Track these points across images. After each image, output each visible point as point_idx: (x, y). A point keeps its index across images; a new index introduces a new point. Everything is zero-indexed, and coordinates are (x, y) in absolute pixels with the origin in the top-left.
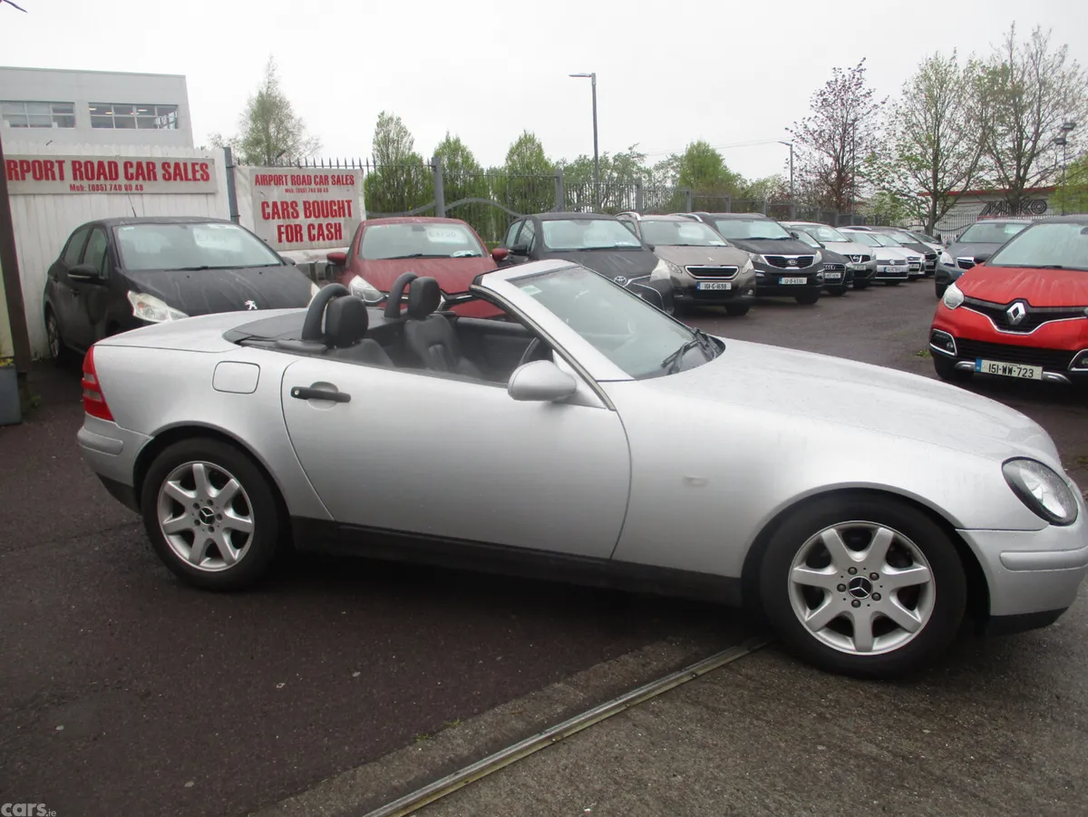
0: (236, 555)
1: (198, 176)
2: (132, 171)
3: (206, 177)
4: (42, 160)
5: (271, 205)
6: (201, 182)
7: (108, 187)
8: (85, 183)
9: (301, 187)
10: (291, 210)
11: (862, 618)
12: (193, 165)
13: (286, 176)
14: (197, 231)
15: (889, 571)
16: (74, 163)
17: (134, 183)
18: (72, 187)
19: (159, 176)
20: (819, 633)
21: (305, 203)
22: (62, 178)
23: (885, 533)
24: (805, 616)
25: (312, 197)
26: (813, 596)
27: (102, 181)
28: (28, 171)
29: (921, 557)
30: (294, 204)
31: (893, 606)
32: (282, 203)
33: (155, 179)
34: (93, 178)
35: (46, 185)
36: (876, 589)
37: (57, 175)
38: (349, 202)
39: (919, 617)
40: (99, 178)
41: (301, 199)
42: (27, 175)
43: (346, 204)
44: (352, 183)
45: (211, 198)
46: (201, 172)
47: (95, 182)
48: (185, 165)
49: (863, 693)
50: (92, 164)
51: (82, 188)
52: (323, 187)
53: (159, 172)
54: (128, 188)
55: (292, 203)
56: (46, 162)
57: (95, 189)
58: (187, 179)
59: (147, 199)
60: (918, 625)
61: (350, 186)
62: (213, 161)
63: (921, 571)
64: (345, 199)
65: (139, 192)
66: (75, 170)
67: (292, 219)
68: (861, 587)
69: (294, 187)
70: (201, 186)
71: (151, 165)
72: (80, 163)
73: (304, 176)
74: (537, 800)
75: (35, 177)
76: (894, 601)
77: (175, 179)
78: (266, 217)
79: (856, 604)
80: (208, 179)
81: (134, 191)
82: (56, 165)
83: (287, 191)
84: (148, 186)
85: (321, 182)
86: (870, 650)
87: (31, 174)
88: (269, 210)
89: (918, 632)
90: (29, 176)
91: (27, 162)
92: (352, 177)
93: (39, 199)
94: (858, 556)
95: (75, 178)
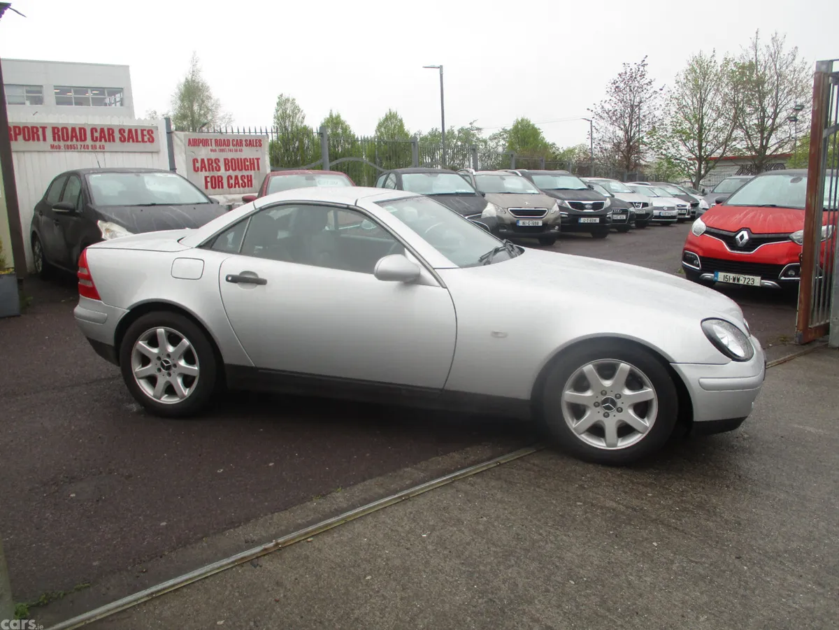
0: (187, 392)
1: (146, 139)
2: (97, 135)
3: (152, 140)
4: (30, 126)
5: (200, 161)
6: (148, 143)
7: (79, 147)
8: (62, 143)
9: (222, 148)
10: (214, 165)
11: (610, 425)
12: (142, 131)
13: (211, 140)
14: (147, 178)
15: (627, 392)
16: (54, 129)
17: (98, 144)
18: (52, 147)
19: (117, 139)
20: (583, 436)
21: (225, 160)
22: (44, 139)
23: (625, 367)
24: (573, 424)
25: (230, 156)
26: (578, 411)
27: (74, 142)
28: (19, 134)
29: (648, 383)
30: (217, 161)
31: (630, 416)
32: (208, 160)
33: (114, 141)
34: (67, 140)
35: (32, 145)
36: (619, 404)
37: (41, 138)
38: (258, 159)
39: (648, 423)
40: (72, 140)
41: (222, 156)
42: (18, 136)
43: (256, 161)
44: (260, 145)
45: (155, 156)
46: (148, 136)
47: (69, 143)
48: (136, 131)
49: (610, 473)
50: (67, 129)
51: (59, 147)
52: (238, 148)
53: (117, 135)
54: (94, 147)
55: (215, 160)
56: (33, 128)
57: (69, 148)
58: (137, 141)
59: (107, 155)
60: (646, 428)
61: (258, 148)
62: (157, 128)
63: (649, 392)
64: (255, 157)
65: (102, 150)
66: (54, 133)
67: (215, 172)
68: (609, 404)
69: (217, 148)
70: (148, 146)
71: (111, 131)
72: (58, 129)
73: (224, 140)
74: (392, 530)
75: (25, 139)
76: (631, 412)
77: (129, 141)
78: (196, 170)
79: (606, 415)
80: (153, 141)
81: (98, 150)
82: (40, 130)
83: (212, 150)
84: (108, 145)
85: (237, 144)
86: (616, 446)
87: (22, 136)
88: (199, 165)
89: (647, 433)
90: (20, 138)
91: (19, 128)
92: (260, 141)
93: (27, 155)
94: (607, 383)
95: (54, 140)
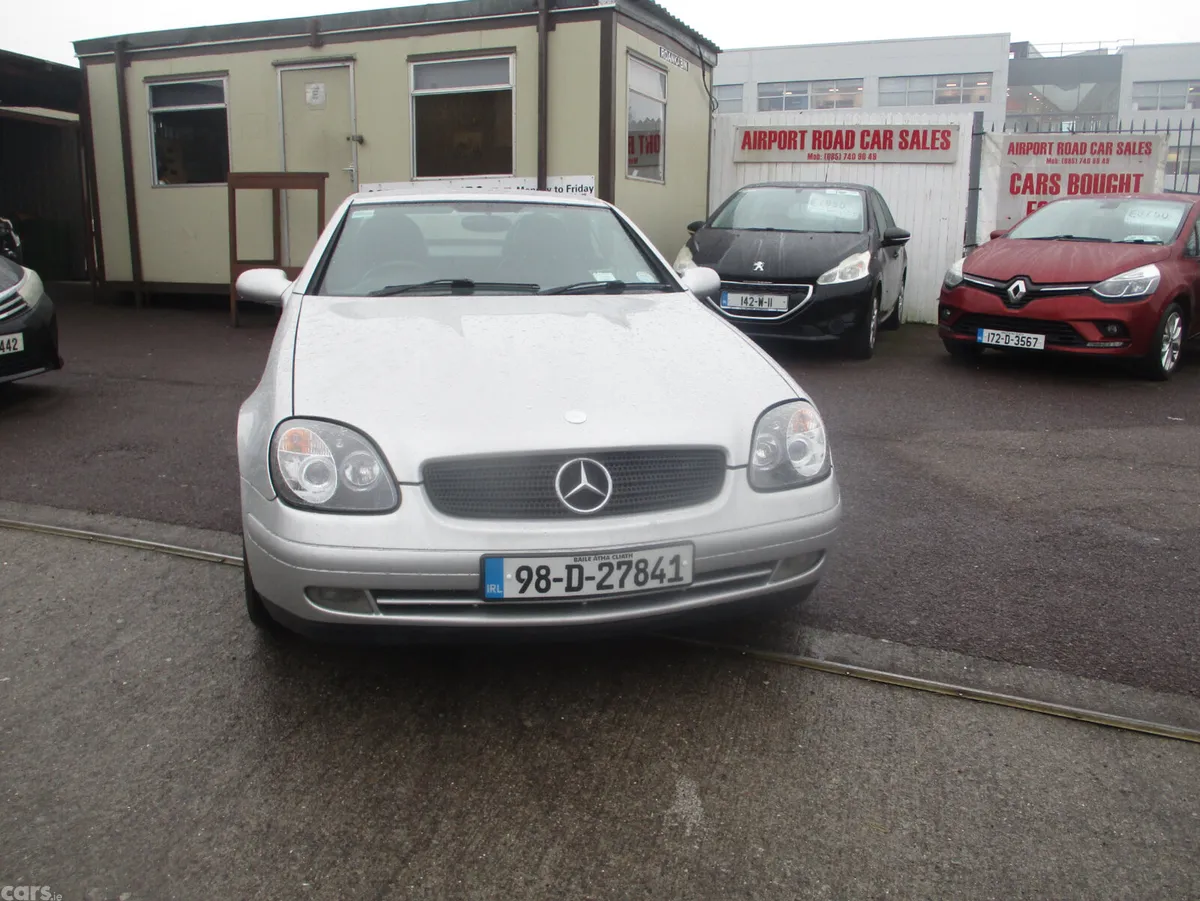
1: (938, 144)
2: (868, 139)
3: (946, 146)
4: (787, 130)
5: (1024, 177)
6: (940, 151)
7: (843, 156)
8: (822, 152)
9: (1071, 156)
10: (1049, 184)
12: (934, 132)
13: (1051, 144)
14: (814, 195)
16: (815, 132)
17: (868, 152)
18: (810, 156)
19: (896, 144)
21: (1071, 176)
22: (802, 147)
25: (1081, 169)
27: (838, 151)
28: (775, 140)
30: (1056, 177)
32: (1039, 176)
33: (891, 147)
34: (829, 148)
35: (789, 154)
38: (1138, 177)
40: (835, 148)
41: (1065, 171)
42: (773, 144)
43: (1133, 179)
44: (1149, 152)
45: (948, 169)
46: (941, 140)
47: (831, 151)
48: (925, 132)
50: (831, 133)
51: (817, 157)
52: (1102, 157)
53: (896, 140)
54: (862, 156)
55: (1053, 176)
56: (791, 132)
57: (831, 158)
58: (925, 148)
59: (879, 167)
61: (1144, 157)
62: (958, 128)
64: (1132, 173)
65: (872, 161)
66: (814, 139)
67: (1049, 195)
69: (1060, 158)
70: (940, 155)
71: (889, 134)
72: (820, 133)
73: (1076, 144)
75: (780, 147)
77: (912, 148)
78: (1014, 191)
80: (948, 147)
81: (867, 160)
82: (799, 135)
83: (1049, 161)
84: (881, 155)
85: (1101, 150)
87: (776, 144)
88: (1020, 184)
90: (775, 145)
91: (775, 133)
92: (1149, 145)
93: (780, 167)
95: (814, 148)
